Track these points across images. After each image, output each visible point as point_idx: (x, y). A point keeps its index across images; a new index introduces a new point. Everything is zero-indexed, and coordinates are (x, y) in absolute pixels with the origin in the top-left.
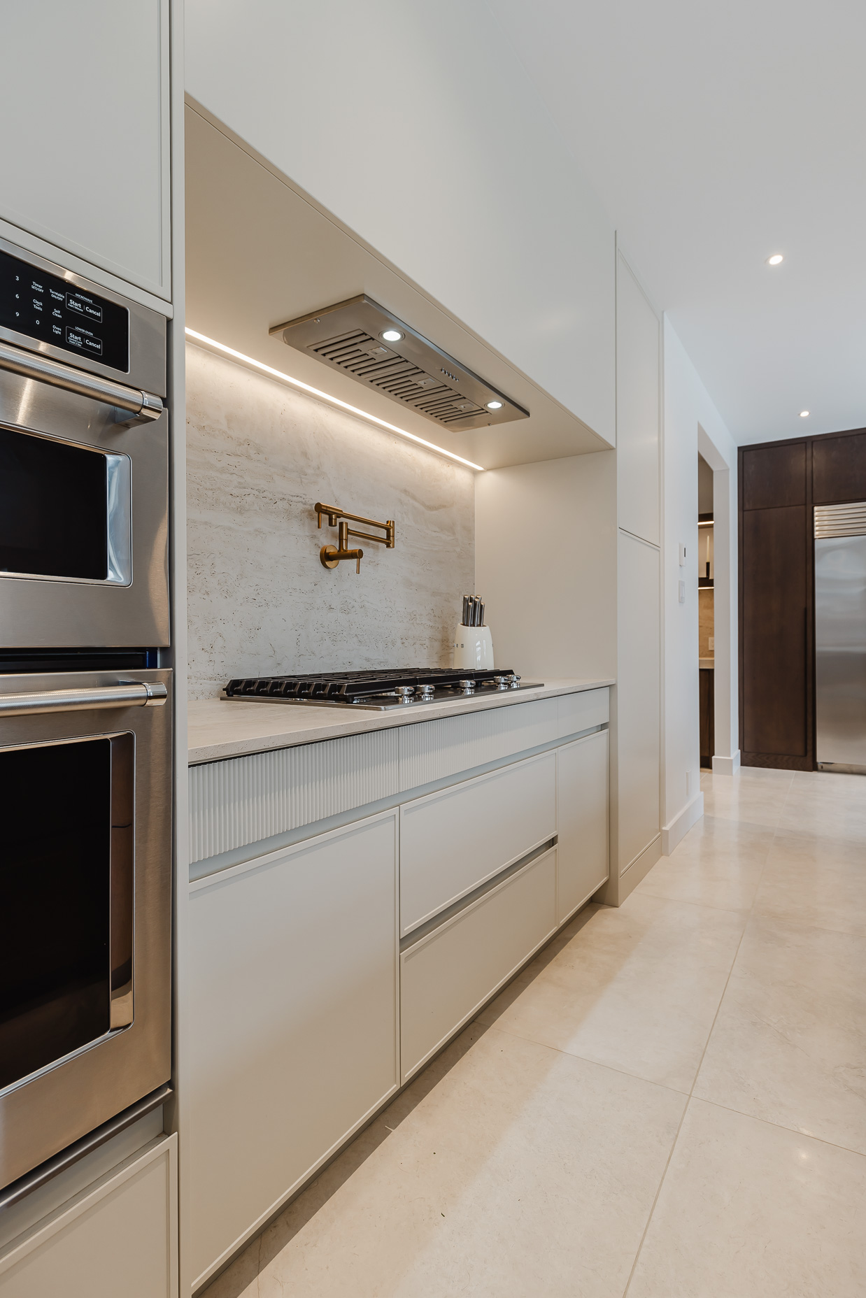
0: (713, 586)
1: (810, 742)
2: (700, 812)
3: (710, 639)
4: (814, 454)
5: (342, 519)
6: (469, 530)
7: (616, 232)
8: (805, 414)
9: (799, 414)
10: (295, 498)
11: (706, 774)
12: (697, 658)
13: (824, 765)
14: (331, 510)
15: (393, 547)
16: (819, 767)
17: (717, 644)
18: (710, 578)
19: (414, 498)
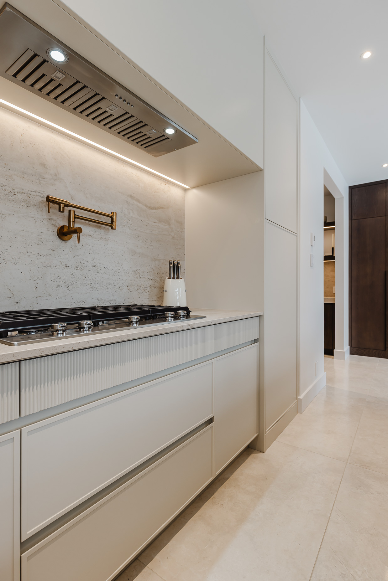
0: (335, 260)
1: (387, 343)
2: (324, 383)
3: (334, 287)
5: (70, 208)
6: (181, 223)
7: (264, 36)
9: (382, 166)
10: (34, 193)
11: (331, 359)
12: (323, 297)
14: (58, 201)
15: (115, 229)
17: (337, 290)
18: (334, 256)
19: (138, 201)
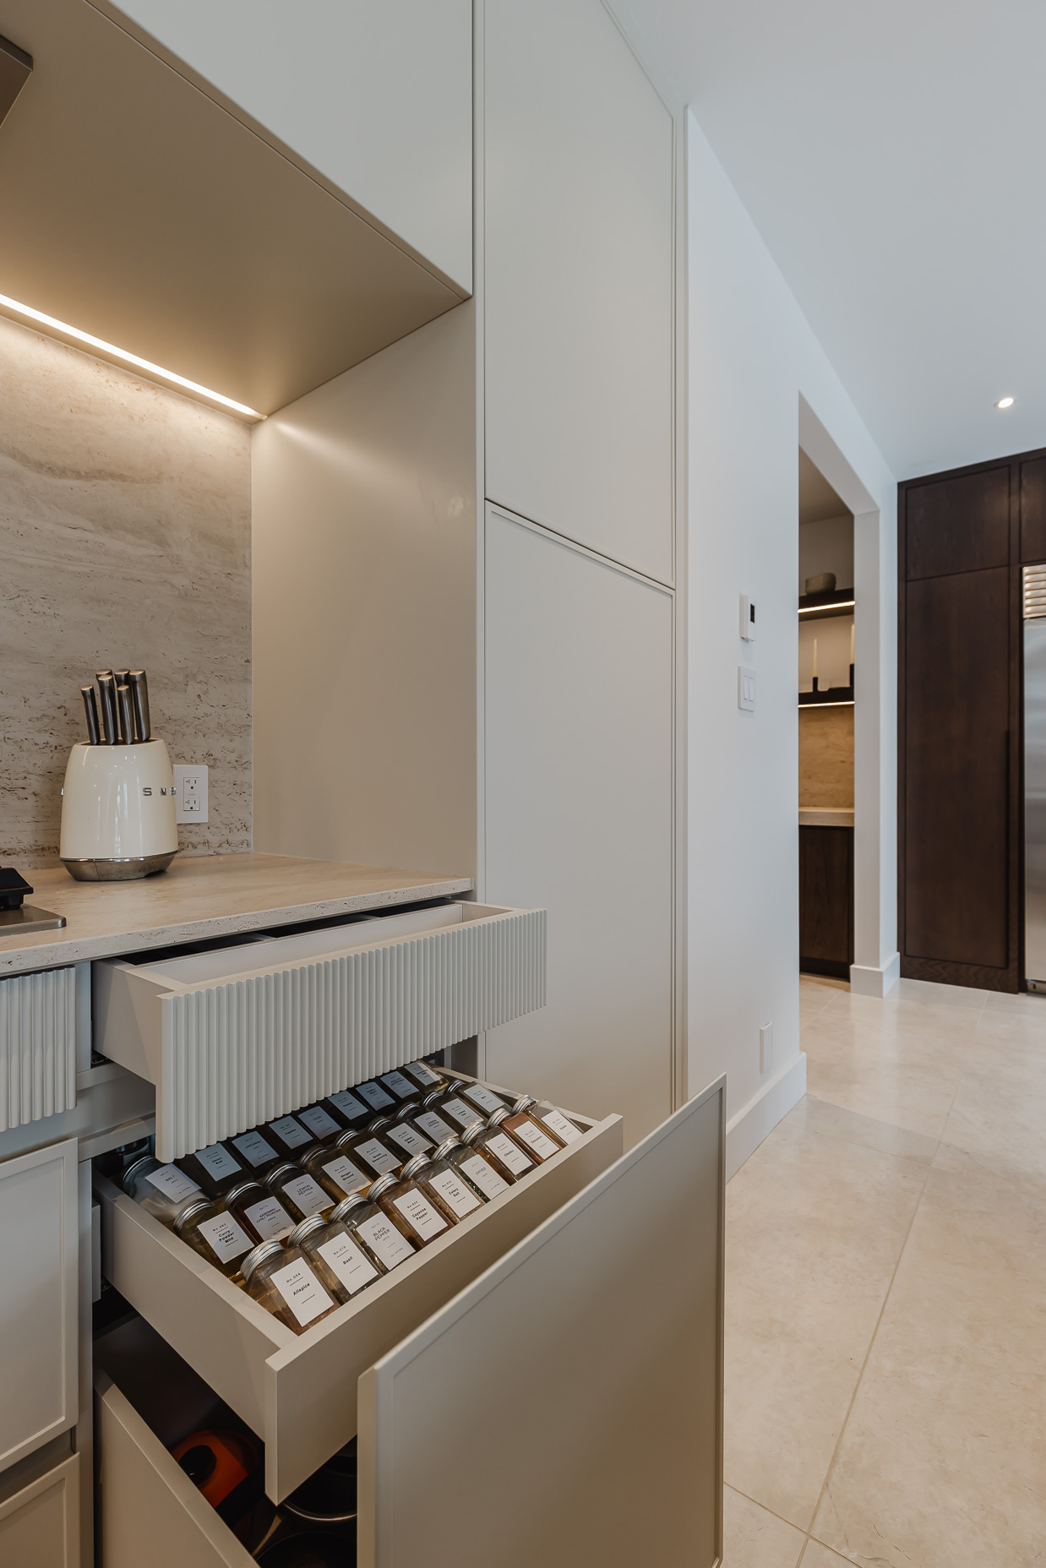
0: (853, 700)
1: (1014, 946)
4: (1024, 482)
6: (227, 546)
8: (1006, 403)
9: (996, 405)
12: (794, 810)
13: (1038, 985)
16: (1030, 986)
